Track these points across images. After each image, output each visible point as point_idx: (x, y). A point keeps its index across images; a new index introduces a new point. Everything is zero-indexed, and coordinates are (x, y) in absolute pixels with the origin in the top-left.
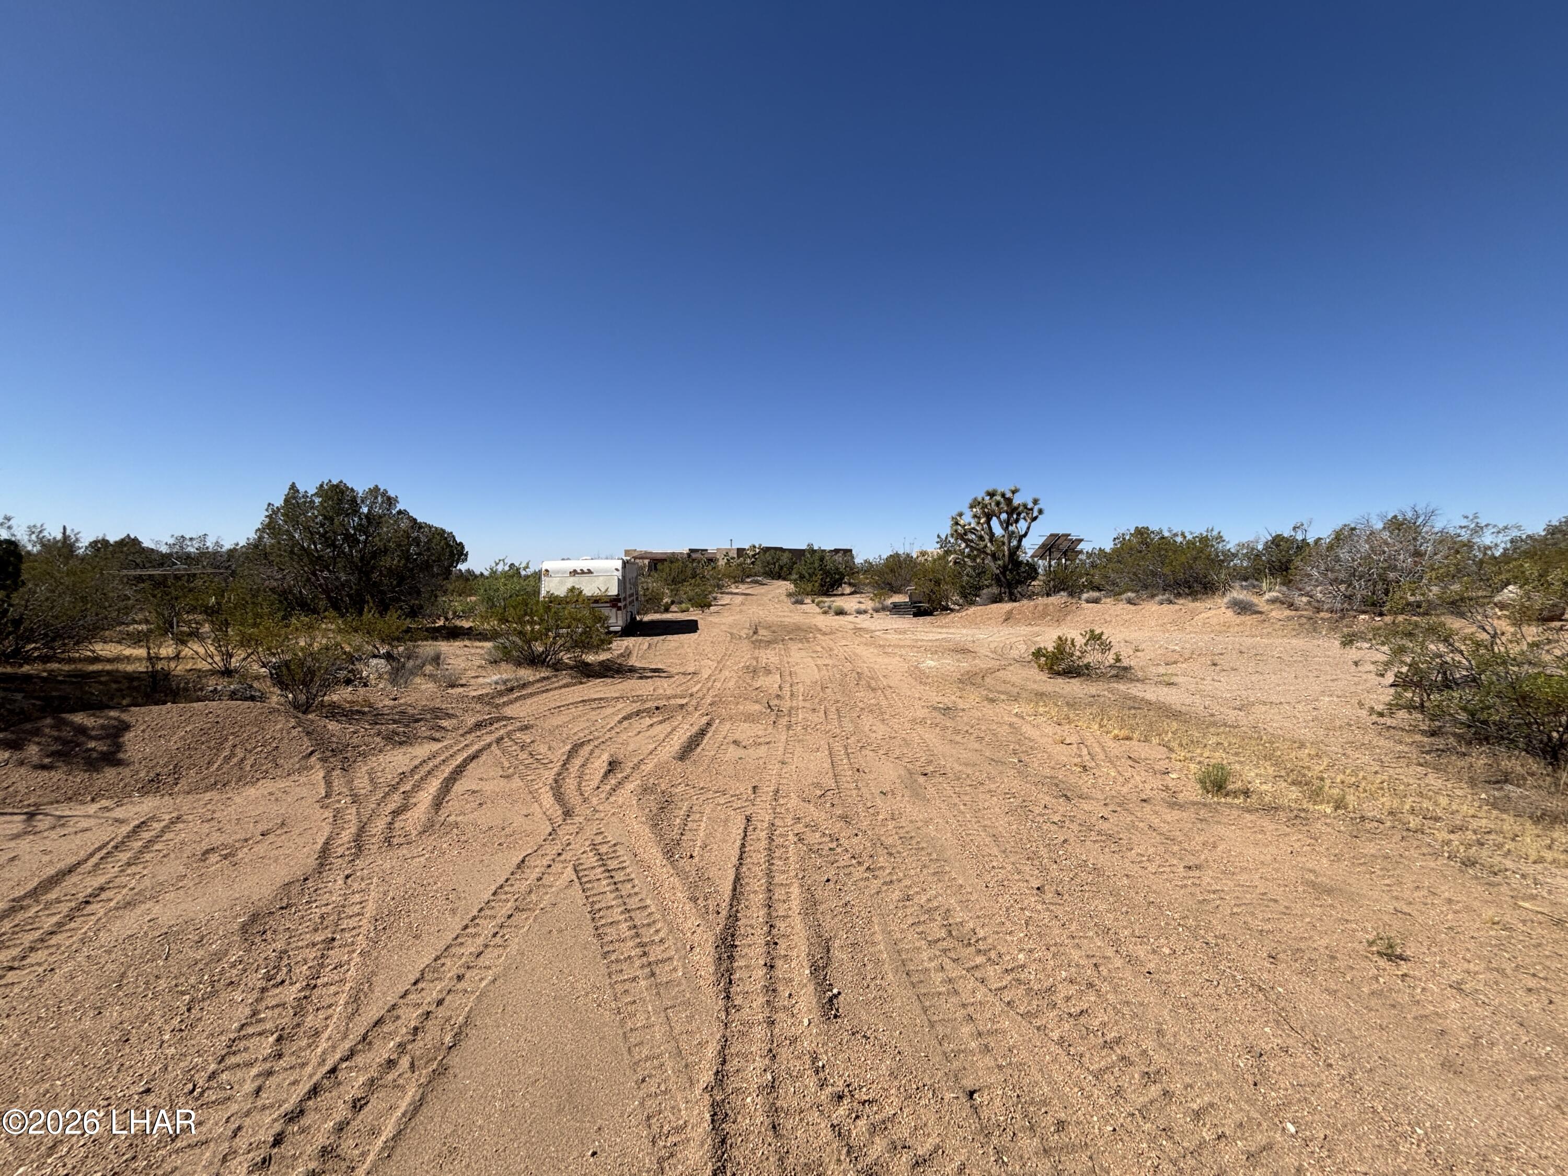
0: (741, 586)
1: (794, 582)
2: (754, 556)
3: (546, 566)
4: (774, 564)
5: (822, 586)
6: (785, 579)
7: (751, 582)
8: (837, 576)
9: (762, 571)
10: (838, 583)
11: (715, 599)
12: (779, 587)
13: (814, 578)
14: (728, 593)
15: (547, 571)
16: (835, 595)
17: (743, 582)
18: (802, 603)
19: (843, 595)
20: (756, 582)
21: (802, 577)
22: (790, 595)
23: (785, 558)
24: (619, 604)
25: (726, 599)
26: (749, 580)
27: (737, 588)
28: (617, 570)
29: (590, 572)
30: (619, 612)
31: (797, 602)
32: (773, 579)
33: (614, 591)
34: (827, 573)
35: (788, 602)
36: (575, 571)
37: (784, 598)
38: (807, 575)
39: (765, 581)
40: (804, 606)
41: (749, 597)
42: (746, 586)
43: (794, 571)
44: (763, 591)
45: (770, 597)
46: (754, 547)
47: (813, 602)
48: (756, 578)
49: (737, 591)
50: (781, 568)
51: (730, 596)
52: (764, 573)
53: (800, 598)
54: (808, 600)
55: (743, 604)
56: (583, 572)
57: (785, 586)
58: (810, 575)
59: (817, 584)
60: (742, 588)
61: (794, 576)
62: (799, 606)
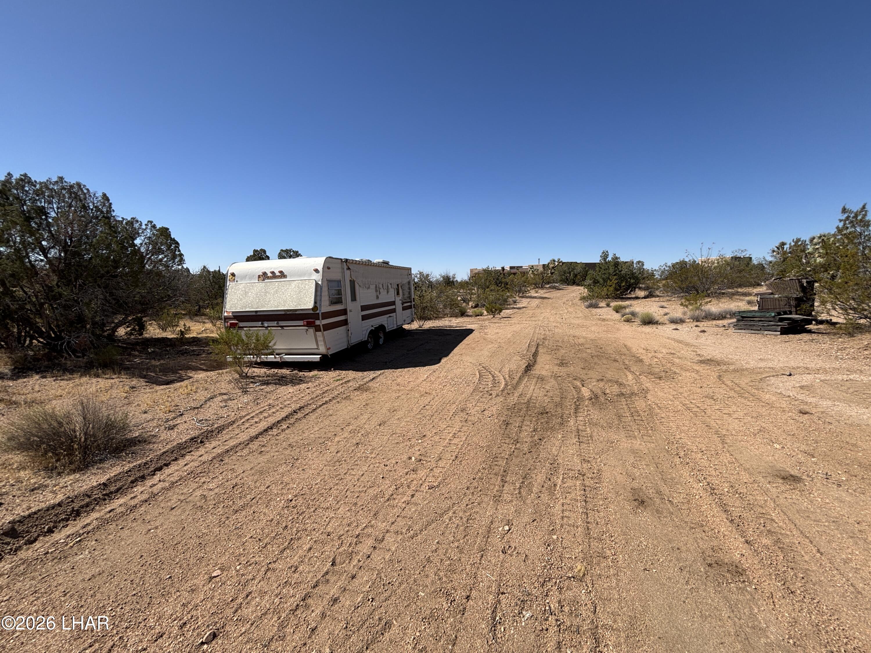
0: (540, 291)
1: (588, 287)
2: (553, 268)
3: (233, 269)
4: (570, 273)
5: (616, 290)
6: (578, 285)
7: (550, 287)
8: (632, 281)
9: (559, 279)
10: (633, 287)
11: (515, 302)
12: (573, 291)
13: (609, 283)
14: (527, 297)
15: (233, 275)
16: (630, 298)
17: (542, 287)
18: (596, 306)
19: (637, 298)
20: (554, 288)
21: (596, 282)
22: (583, 299)
23: (579, 269)
24: (317, 322)
25: (524, 302)
26: (548, 286)
27: (537, 292)
28: (317, 271)
29: (282, 275)
30: (319, 334)
31: (591, 306)
32: (568, 285)
33: (308, 303)
34: (622, 278)
35: (582, 306)
36: (265, 274)
37: (577, 301)
38: (601, 281)
39: (562, 287)
40: (598, 310)
41: (545, 300)
42: (545, 291)
43: (588, 277)
44: (559, 294)
45: (564, 300)
46: (554, 261)
47: (608, 305)
48: (554, 284)
49: (536, 295)
50: (576, 276)
51: (528, 300)
52: (561, 281)
53: (594, 301)
54: (603, 304)
55: (538, 307)
56: (274, 276)
57: (580, 291)
58: (605, 281)
59: (612, 289)
60: (541, 293)
61: (588, 282)
62: (594, 311)
